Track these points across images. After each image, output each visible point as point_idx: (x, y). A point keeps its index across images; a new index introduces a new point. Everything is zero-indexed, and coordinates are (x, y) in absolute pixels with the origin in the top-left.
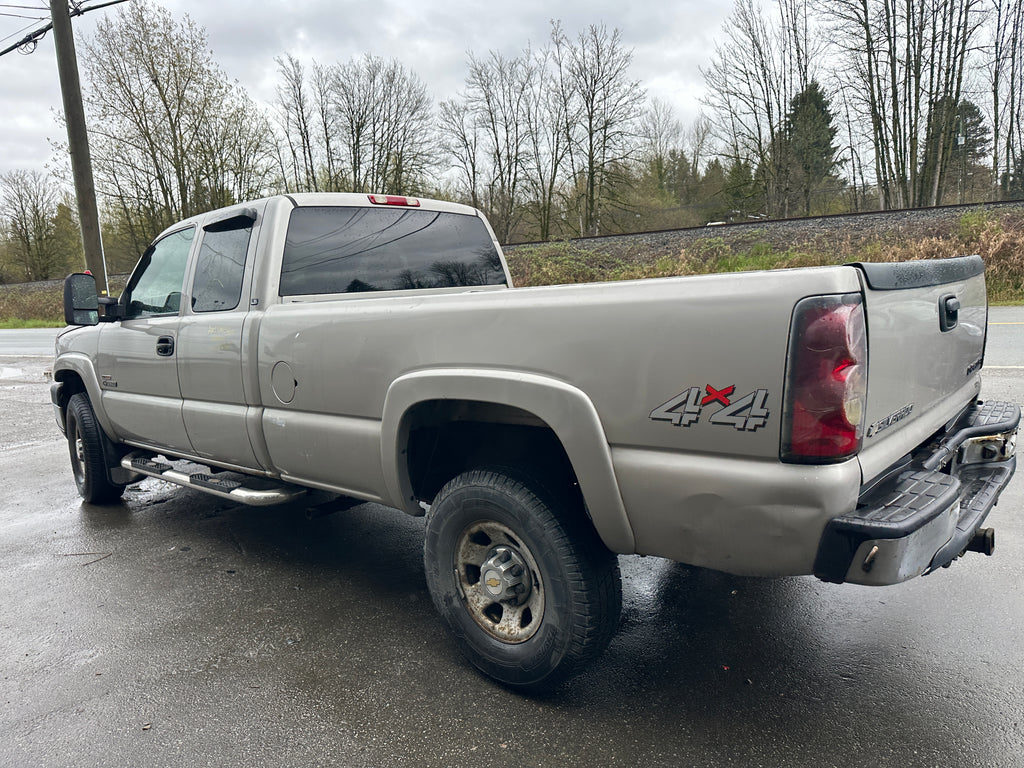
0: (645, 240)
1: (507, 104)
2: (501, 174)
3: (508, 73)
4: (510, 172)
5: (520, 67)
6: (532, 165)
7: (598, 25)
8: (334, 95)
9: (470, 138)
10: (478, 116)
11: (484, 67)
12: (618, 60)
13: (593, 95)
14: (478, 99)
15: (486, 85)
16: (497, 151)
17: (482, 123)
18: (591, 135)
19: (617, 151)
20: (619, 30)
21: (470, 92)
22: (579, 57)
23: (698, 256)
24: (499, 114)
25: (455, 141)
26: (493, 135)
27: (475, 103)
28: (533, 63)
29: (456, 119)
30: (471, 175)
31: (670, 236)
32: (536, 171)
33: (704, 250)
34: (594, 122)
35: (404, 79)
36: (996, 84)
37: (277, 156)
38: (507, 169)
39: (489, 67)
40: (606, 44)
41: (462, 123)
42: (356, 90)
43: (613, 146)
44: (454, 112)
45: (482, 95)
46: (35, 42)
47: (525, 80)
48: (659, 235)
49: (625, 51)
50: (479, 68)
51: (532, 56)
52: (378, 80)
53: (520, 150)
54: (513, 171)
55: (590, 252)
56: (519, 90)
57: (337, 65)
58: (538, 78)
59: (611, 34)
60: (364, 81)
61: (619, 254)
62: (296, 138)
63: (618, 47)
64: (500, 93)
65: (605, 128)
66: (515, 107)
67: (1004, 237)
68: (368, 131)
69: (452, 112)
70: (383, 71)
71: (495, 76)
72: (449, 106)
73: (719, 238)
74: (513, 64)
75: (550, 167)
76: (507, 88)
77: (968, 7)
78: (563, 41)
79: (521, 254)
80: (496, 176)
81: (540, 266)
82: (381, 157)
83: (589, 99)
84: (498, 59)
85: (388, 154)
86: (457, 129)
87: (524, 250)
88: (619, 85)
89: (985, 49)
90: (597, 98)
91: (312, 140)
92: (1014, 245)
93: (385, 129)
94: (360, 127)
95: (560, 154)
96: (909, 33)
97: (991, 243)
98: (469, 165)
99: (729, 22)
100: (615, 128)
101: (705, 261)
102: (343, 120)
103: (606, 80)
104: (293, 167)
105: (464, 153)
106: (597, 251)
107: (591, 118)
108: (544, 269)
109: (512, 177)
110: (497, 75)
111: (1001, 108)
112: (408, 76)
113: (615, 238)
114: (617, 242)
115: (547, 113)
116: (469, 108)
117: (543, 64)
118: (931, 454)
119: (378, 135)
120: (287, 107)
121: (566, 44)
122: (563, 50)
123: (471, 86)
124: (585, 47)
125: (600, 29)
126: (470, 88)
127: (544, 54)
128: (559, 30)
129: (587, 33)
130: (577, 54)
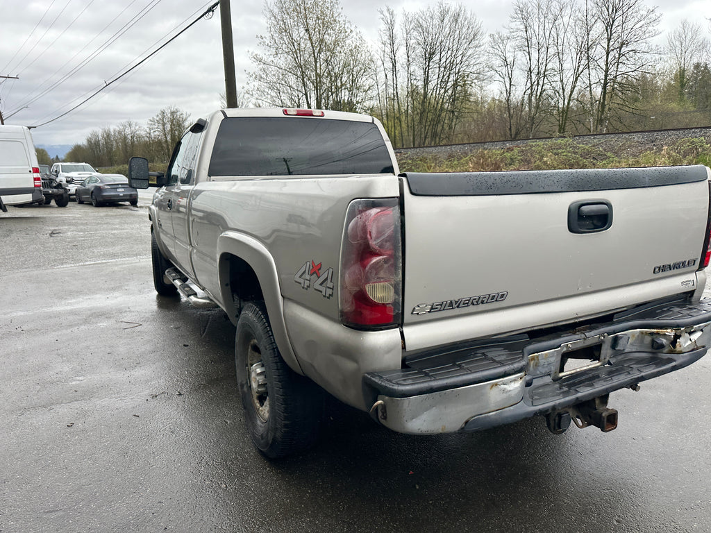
0: (637, 138)
1: (541, 33)
2: (532, 85)
4: (538, 84)
6: (557, 78)
8: (415, 33)
9: (510, 60)
10: (517, 42)
11: (525, 5)
13: (613, 21)
14: (518, 30)
15: (525, 19)
16: (530, 68)
17: (520, 48)
18: (608, 53)
19: (630, 66)
21: (513, 25)
23: (679, 153)
24: (534, 41)
25: (497, 62)
26: (528, 57)
27: (515, 33)
29: (501, 45)
30: (508, 87)
31: (659, 135)
32: (559, 83)
33: (685, 148)
34: (611, 43)
35: (466, 19)
37: (375, 78)
38: (536, 83)
39: (529, 5)
41: (505, 49)
43: (626, 62)
44: (500, 41)
45: (522, 27)
46: (213, 11)
47: (557, 13)
48: (651, 134)
50: (521, 6)
52: (446, 21)
53: (548, 67)
54: (541, 83)
55: (587, 147)
57: (419, 12)
58: (568, 11)
60: (436, 22)
61: (611, 149)
62: (389, 65)
64: (536, 24)
65: (620, 48)
66: (547, 34)
68: (436, 58)
69: (498, 40)
70: (450, 14)
71: (533, 11)
72: (496, 36)
73: (703, 138)
75: (571, 79)
76: (542, 20)
79: (531, 146)
80: (527, 87)
81: (542, 156)
82: (443, 76)
83: (609, 26)
85: (450, 74)
86: (501, 54)
87: (534, 144)
88: (636, 12)
90: (616, 23)
91: (398, 66)
93: (449, 56)
94: (432, 54)
95: (581, 69)
98: (507, 80)
100: (630, 48)
101: (684, 157)
102: (419, 51)
103: (625, 9)
104: (385, 86)
105: (504, 70)
106: (594, 146)
107: (609, 40)
108: (545, 159)
109: (540, 88)
110: (536, 11)
112: (469, 16)
113: (612, 136)
114: (613, 139)
115: (573, 39)
116: (511, 37)
118: (559, 337)
119: (444, 60)
120: (384, 43)
123: (514, 20)
126: (512, 21)
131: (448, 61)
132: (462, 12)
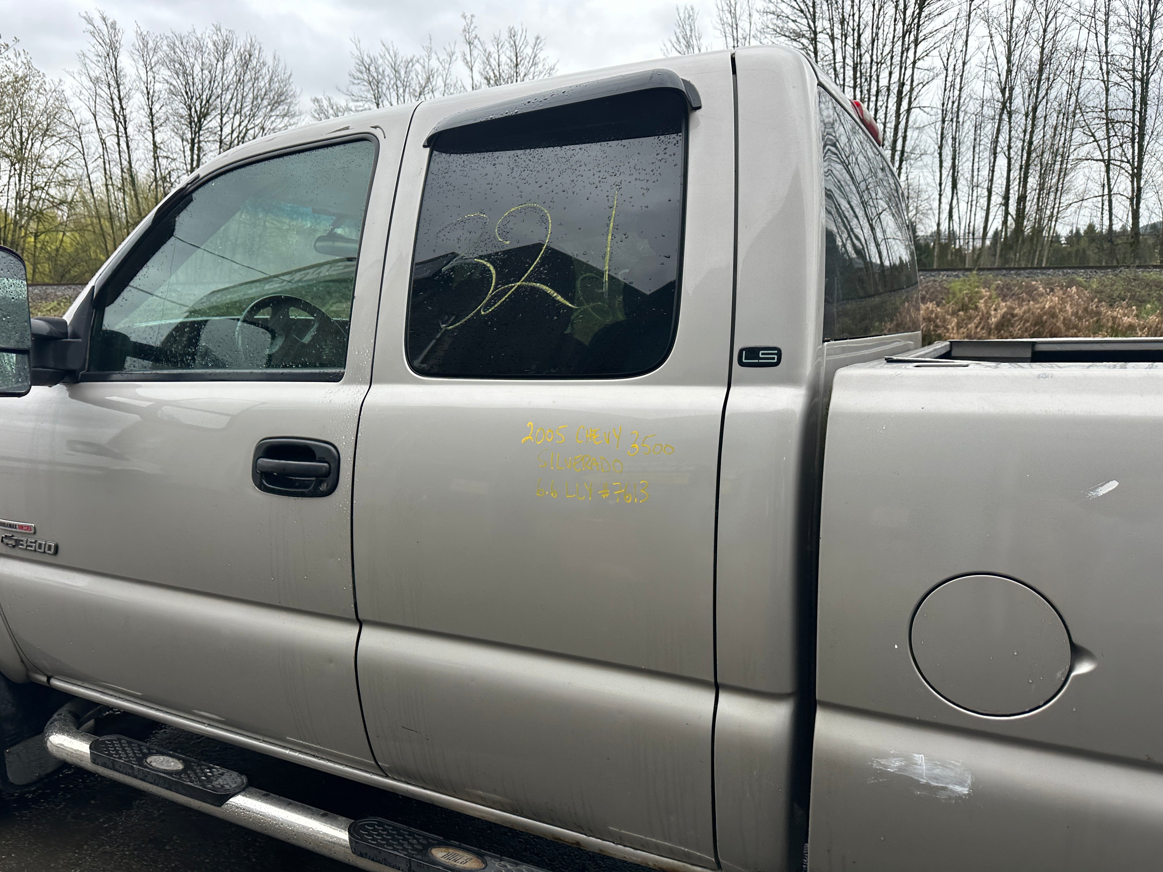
3: (402, 72)
5: (418, 67)
7: (518, 28)
8: (165, 73)
11: (373, 60)
12: (541, 73)
14: (364, 99)
15: (375, 83)
20: (542, 37)
21: (354, 89)
22: (494, 63)
27: (361, 104)
28: (434, 64)
35: (264, 64)
36: (941, 147)
37: (78, 144)
39: (380, 61)
40: (528, 51)
42: (197, 68)
45: (370, 96)
47: (423, 83)
49: (550, 62)
50: (367, 60)
52: (229, 59)
56: (417, 94)
57: (169, 34)
59: (532, 42)
60: (210, 59)
62: (107, 122)
63: (541, 55)
64: (394, 94)
67: (1004, 307)
68: (212, 122)
69: (329, 113)
70: (235, 51)
71: (386, 73)
72: (325, 103)
74: (409, 63)
76: (401, 91)
77: (914, 63)
78: (476, 42)
84: (392, 53)
89: (925, 109)
92: (1013, 316)
93: (236, 123)
94: (202, 117)
96: (855, 82)
97: (993, 313)
99: (669, 45)
102: (178, 105)
104: (101, 161)
110: (388, 71)
111: (945, 173)
112: (270, 61)
116: (353, 109)
117: (447, 66)
119: (227, 130)
120: (96, 81)
121: (479, 46)
122: (475, 53)
123: (356, 81)
124: (500, 52)
125: (520, 32)
126: (354, 84)
127: (448, 54)
128: (472, 27)
129: (504, 36)
130: (492, 60)
131: (235, 135)
132: (257, 52)
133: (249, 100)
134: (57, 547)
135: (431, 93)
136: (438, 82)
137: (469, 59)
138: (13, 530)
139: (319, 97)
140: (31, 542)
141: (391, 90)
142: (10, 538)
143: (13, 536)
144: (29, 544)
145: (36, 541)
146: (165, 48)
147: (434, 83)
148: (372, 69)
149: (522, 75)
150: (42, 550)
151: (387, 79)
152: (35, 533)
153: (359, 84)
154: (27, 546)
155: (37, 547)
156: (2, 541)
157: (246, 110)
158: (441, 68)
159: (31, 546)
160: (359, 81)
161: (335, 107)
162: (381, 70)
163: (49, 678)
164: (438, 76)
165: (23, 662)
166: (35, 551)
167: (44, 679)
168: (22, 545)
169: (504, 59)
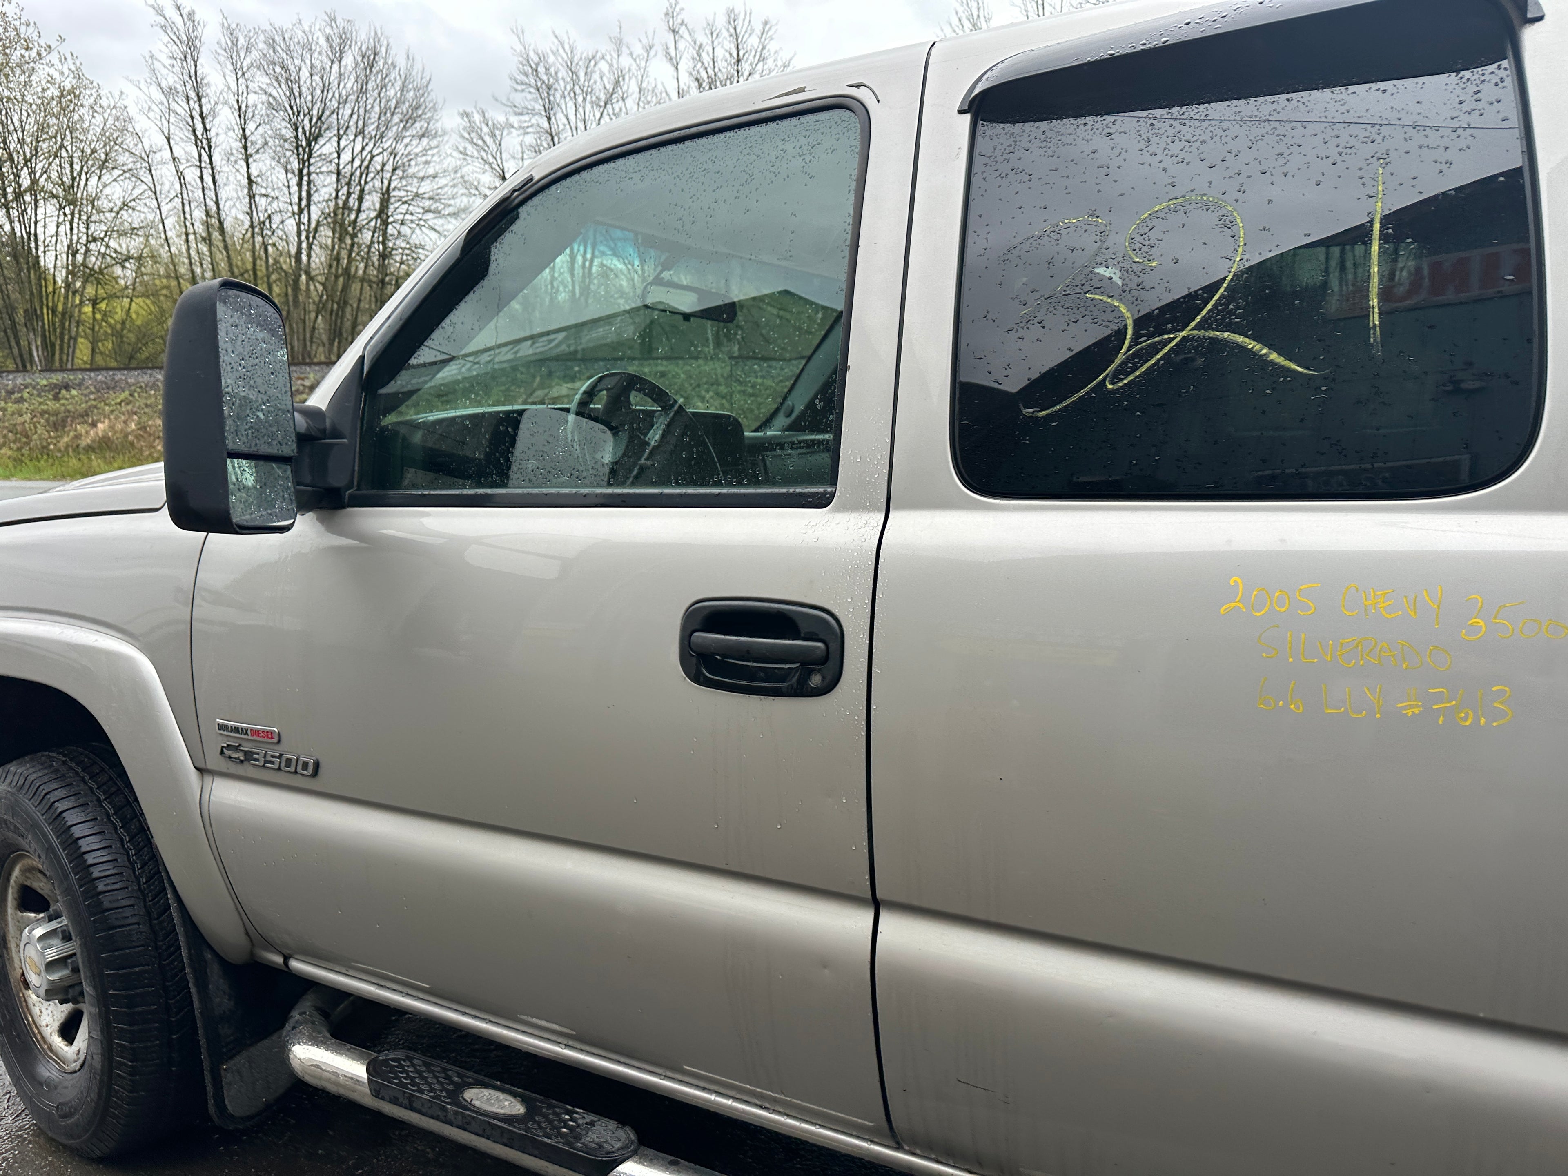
3: (582, 74)
5: (603, 66)
7: (739, 9)
8: (261, 80)
10: (529, 139)
11: (542, 58)
12: (770, 71)
14: (533, 112)
15: (545, 90)
20: (772, 22)
21: (517, 98)
22: (707, 59)
27: (526, 118)
28: (625, 61)
29: (489, 140)
35: (394, 66)
37: (148, 179)
39: (551, 59)
40: (753, 41)
41: (499, 151)
42: (305, 73)
44: (486, 130)
45: (539, 107)
47: (610, 87)
49: (784, 56)
50: (534, 58)
51: (624, 49)
52: (348, 60)
56: (602, 104)
57: (267, 27)
58: (634, 87)
59: (758, 28)
60: (321, 59)
62: (186, 149)
63: (772, 46)
64: (571, 104)
68: (326, 147)
69: (483, 131)
70: (355, 49)
71: (560, 75)
72: (477, 118)
74: (591, 60)
76: (580, 99)
78: (683, 30)
82: (349, 194)
84: (567, 47)
85: (362, 191)
86: (491, 159)
93: (358, 148)
94: (314, 138)
102: (279, 125)
104: (178, 201)
110: (563, 73)
112: (401, 63)
116: (516, 125)
117: (643, 64)
119: (346, 157)
120: (170, 93)
121: (686, 35)
122: (681, 45)
123: (519, 87)
124: (716, 43)
125: (742, 16)
126: (516, 90)
127: (644, 47)
128: (677, 9)
129: (721, 22)
130: (704, 55)
131: (357, 163)
132: (383, 50)
133: (374, 115)
134: (317, 765)
135: (621, 102)
136: (631, 86)
137: (673, 54)
138: (243, 736)
139: (469, 110)
140: (272, 756)
141: (568, 99)
142: (236, 749)
143: (240, 745)
144: (269, 758)
145: (281, 756)
146: (261, 46)
147: (625, 88)
148: (541, 70)
149: (746, 74)
150: (292, 769)
151: (561, 82)
152: (279, 742)
153: (523, 91)
154: (266, 762)
155: (283, 764)
156: (222, 753)
157: (371, 129)
158: (634, 67)
159: (273, 763)
160: (523, 87)
161: (490, 123)
162: (552, 70)
163: (286, 959)
164: (630, 78)
165: (247, 934)
166: (279, 769)
167: (279, 960)
168: (257, 760)
169: (720, 53)
